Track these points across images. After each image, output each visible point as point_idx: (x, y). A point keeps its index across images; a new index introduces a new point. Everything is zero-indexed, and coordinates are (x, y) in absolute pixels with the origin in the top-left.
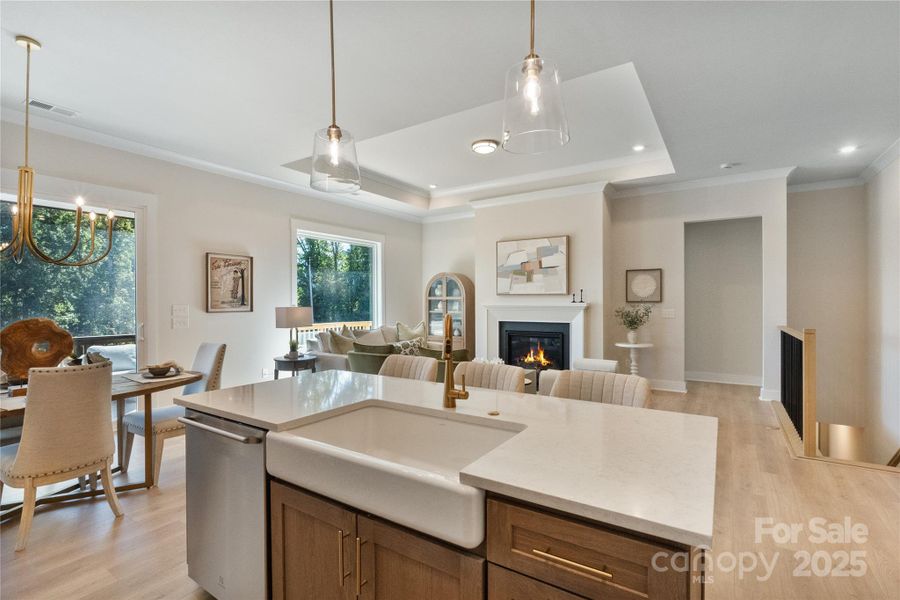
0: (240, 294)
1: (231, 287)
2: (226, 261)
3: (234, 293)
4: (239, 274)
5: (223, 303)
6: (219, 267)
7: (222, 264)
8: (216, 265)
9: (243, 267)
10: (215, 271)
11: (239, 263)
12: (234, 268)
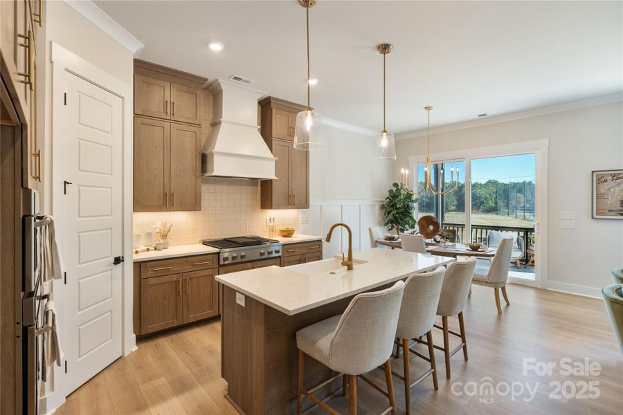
1: (620, 198)
2: (614, 175)
5: (610, 211)
6: (606, 181)
7: (610, 178)
8: (602, 180)
10: (601, 185)
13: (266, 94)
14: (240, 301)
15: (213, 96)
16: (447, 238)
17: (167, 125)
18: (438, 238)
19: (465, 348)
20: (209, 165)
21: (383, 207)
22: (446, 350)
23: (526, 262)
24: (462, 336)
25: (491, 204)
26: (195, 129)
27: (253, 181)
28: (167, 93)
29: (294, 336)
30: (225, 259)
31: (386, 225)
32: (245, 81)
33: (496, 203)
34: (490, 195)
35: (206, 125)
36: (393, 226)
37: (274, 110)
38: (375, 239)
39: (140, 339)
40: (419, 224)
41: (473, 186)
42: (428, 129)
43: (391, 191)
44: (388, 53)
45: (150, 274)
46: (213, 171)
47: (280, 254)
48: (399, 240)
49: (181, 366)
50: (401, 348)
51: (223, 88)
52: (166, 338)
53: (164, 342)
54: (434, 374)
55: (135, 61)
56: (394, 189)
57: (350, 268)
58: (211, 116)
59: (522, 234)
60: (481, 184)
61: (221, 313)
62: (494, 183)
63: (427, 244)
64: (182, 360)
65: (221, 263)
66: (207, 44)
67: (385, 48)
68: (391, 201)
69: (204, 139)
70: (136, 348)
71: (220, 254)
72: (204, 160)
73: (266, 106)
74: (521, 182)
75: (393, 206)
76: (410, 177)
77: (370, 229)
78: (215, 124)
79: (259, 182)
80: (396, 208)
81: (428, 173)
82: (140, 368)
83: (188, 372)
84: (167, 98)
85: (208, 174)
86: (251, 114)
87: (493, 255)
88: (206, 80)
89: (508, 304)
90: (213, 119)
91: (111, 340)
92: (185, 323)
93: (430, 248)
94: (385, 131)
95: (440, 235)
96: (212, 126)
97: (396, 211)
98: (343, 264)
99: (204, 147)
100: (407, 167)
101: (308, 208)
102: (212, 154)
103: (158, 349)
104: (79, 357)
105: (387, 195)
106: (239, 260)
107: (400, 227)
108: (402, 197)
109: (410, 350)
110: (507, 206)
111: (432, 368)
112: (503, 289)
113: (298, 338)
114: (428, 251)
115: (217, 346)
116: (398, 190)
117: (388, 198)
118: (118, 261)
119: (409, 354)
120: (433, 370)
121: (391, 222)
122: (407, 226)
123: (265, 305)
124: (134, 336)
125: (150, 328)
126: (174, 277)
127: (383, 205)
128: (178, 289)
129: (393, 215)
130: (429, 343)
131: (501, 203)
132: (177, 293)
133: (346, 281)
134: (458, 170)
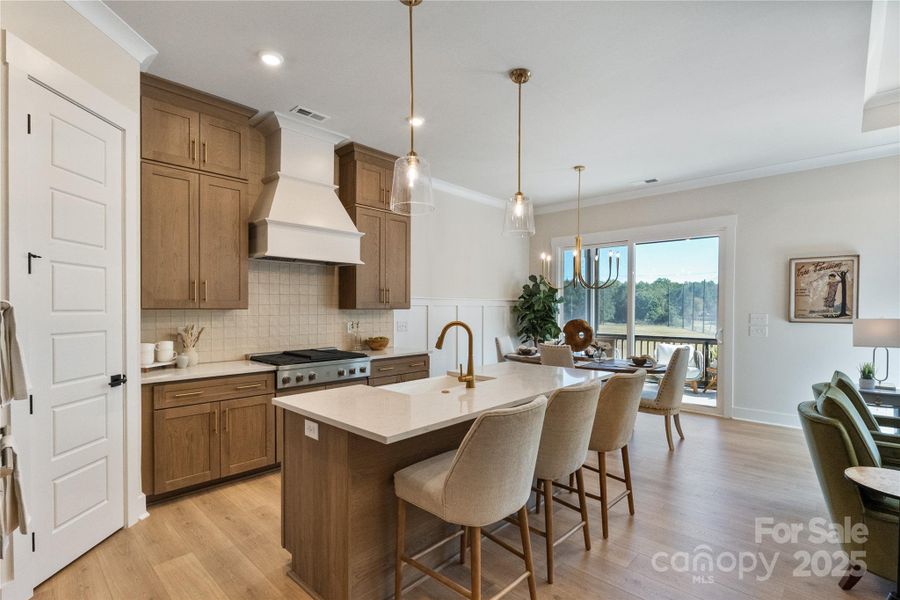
0: (838, 301)
1: (824, 294)
2: (817, 264)
3: (829, 301)
4: (838, 278)
5: (812, 312)
6: (807, 272)
7: (812, 268)
8: (803, 270)
9: (844, 269)
10: (801, 278)
11: (839, 265)
12: (829, 272)
13: (348, 138)
14: (311, 431)
15: (266, 137)
16: (603, 350)
17: (193, 177)
18: (591, 350)
19: (630, 497)
20: (260, 241)
21: (514, 309)
22: (602, 498)
23: (705, 384)
24: (627, 481)
25: (660, 311)
26: (238, 185)
27: (328, 266)
28: (194, 129)
29: (391, 480)
30: (285, 381)
31: (519, 334)
32: (315, 116)
33: (667, 311)
34: (659, 299)
35: (255, 180)
36: (528, 337)
37: (359, 164)
38: (504, 353)
39: (154, 501)
40: (565, 331)
41: (638, 287)
42: (579, 199)
43: (526, 287)
44: (524, 82)
45: (168, 402)
46: (266, 250)
47: (368, 373)
48: (538, 355)
49: (219, 535)
50: (542, 498)
51: (281, 126)
52: (194, 499)
53: (191, 504)
54: (585, 529)
55: (143, 75)
56: (531, 284)
57: (470, 385)
58: (263, 168)
59: (700, 346)
60: (647, 285)
61: (280, 459)
62: (666, 283)
63: (577, 359)
64: (220, 529)
65: (280, 385)
66: (257, 55)
67: (519, 75)
68: (526, 301)
69: (252, 201)
70: (146, 515)
71: (278, 373)
72: (253, 233)
73: (346, 156)
74: (700, 281)
75: (528, 308)
76: (553, 265)
77: (496, 340)
78: (270, 180)
79: (336, 269)
80: (534, 311)
81: (577, 260)
82: (153, 541)
83: (230, 543)
84: (195, 137)
85: (259, 254)
86: (324, 168)
87: (664, 372)
88: (256, 112)
89: (682, 438)
90: (266, 172)
91: (106, 502)
92: (224, 475)
93: (580, 364)
94: (520, 193)
95: (594, 346)
96: (265, 184)
97: (533, 316)
98: (460, 380)
99: (253, 213)
100: (550, 251)
101: (409, 308)
102: (265, 223)
103: (182, 514)
104: (56, 527)
105: (521, 293)
106: (306, 381)
107: (539, 338)
108: (542, 295)
109: (554, 499)
110: (681, 314)
111: (583, 520)
112: (676, 418)
113: (397, 481)
114: (577, 367)
115: (276, 508)
116: (536, 286)
117: (522, 297)
118: (117, 381)
119: (553, 503)
120: (584, 523)
121: (526, 330)
122: (548, 336)
123: (349, 433)
124: (143, 497)
125: (168, 485)
126: (207, 408)
127: (515, 307)
128: (213, 424)
129: (530, 320)
130: (580, 491)
131: (673, 310)
132: (211, 431)
133: (465, 403)
134: (618, 255)
